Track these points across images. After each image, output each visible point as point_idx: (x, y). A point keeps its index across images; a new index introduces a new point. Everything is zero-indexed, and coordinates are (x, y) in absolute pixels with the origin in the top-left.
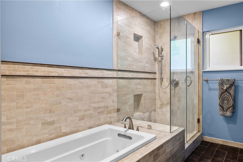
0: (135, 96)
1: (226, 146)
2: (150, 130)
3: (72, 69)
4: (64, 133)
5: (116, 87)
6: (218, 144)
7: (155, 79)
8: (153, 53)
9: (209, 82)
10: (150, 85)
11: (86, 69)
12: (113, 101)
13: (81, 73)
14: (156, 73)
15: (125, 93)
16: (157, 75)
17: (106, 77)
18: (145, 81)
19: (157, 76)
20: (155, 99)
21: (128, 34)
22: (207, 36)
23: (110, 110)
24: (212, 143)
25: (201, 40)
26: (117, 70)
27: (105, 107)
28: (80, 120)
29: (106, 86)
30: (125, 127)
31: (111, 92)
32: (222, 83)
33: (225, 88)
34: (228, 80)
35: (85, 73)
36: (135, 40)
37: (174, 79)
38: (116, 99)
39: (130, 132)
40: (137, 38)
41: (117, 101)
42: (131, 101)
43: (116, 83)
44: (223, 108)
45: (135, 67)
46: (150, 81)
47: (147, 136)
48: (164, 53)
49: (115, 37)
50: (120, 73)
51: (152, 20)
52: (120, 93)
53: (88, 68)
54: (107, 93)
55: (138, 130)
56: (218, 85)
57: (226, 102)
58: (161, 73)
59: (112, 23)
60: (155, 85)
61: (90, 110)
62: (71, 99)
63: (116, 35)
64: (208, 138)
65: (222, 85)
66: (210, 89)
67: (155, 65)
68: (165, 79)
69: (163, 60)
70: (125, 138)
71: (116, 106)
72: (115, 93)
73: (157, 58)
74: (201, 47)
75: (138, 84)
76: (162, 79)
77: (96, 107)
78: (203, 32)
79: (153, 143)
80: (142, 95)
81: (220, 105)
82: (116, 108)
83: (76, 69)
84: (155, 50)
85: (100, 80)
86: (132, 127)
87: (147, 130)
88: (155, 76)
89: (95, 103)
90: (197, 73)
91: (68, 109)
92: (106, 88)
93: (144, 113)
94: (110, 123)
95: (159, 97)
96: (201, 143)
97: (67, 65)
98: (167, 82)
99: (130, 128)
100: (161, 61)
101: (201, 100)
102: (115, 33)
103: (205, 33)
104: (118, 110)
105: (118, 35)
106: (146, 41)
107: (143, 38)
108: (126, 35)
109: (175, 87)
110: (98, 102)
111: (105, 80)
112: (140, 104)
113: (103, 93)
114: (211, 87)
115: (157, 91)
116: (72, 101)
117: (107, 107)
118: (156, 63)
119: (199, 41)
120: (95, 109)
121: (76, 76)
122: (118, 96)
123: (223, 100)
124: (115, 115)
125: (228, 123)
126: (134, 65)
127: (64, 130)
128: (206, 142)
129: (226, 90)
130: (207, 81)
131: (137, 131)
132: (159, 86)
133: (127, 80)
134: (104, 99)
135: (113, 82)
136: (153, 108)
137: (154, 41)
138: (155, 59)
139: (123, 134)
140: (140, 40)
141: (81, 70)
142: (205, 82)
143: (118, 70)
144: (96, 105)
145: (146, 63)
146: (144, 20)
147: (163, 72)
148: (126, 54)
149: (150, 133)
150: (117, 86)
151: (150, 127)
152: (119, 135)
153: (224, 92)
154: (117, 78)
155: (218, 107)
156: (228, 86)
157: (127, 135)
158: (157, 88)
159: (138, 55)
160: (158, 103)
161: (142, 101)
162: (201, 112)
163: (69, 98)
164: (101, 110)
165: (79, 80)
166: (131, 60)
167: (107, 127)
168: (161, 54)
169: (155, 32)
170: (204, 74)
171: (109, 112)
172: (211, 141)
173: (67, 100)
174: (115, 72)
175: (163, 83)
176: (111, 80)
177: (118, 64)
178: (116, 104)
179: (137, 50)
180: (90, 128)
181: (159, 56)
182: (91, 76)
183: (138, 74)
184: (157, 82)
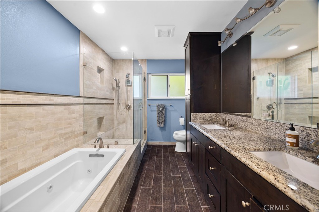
0: (98, 118)
1: (161, 145)
2: (117, 145)
3: (33, 95)
4: (21, 170)
5: (83, 113)
6: (157, 145)
7: (113, 104)
8: (112, 84)
9: (151, 106)
10: (109, 109)
11: (51, 96)
12: (79, 125)
13: (45, 100)
14: (114, 99)
15: (91, 117)
16: (115, 100)
17: (72, 104)
18: (106, 106)
19: (115, 102)
20: (113, 120)
21: (92, 66)
22: (150, 76)
23: (77, 134)
24: (153, 145)
25: (146, 78)
26: (83, 97)
27: (72, 132)
28: (43, 150)
29: (73, 113)
30: (95, 147)
31: (78, 117)
32: (159, 107)
33: (160, 110)
34: (162, 105)
35: (50, 100)
36: (98, 72)
37: (128, 104)
38: (83, 123)
39: (102, 151)
40: (100, 70)
41: (83, 125)
42: (96, 124)
43: (83, 109)
44: (159, 122)
45: (98, 94)
46: (109, 105)
47: (118, 151)
48: (120, 84)
49: (81, 67)
50: (86, 99)
51: (111, 58)
52: (86, 117)
53: (54, 95)
54: (74, 118)
55: (108, 147)
56: (156, 108)
57: (161, 118)
58: (118, 100)
59: (78, 53)
60: (113, 108)
61: (55, 137)
62: (32, 129)
63: (83, 65)
64: (151, 143)
65: (159, 108)
66: (152, 111)
67: (113, 93)
68: (122, 104)
69: (119, 90)
70: (97, 157)
71: (82, 129)
72: (81, 118)
73: (114, 88)
74: (146, 83)
75: (101, 109)
76: (119, 104)
77: (62, 133)
78: (147, 73)
79: (125, 156)
80: (104, 117)
81: (157, 120)
82: (82, 131)
83: (38, 95)
84: (113, 82)
85: (67, 106)
86: (102, 146)
87: (115, 145)
88: (113, 102)
89: (61, 129)
90: (143, 100)
91: (27, 141)
92: (73, 114)
93: (106, 132)
94: (77, 146)
95: (117, 117)
96: (147, 147)
97: (27, 91)
98: (123, 106)
99: (100, 147)
100: (118, 91)
101: (146, 118)
102: (81, 63)
103: (148, 74)
104: (85, 133)
105: (85, 65)
106: (107, 73)
107: (105, 71)
108: (91, 66)
109: (128, 110)
110: (65, 128)
111: (72, 107)
112: (102, 125)
113: (70, 119)
114: (152, 109)
115: (115, 114)
116: (33, 131)
117: (74, 132)
118: (114, 91)
119: (145, 79)
120: (61, 135)
121: (38, 103)
122: (84, 120)
123: (159, 117)
124: (82, 138)
125: (161, 131)
126: (98, 93)
127: (21, 167)
128: (150, 145)
129: (161, 111)
130: (150, 105)
131: (108, 149)
132: (116, 109)
133: (92, 106)
134: (71, 124)
135: (79, 108)
136: (112, 127)
137: (113, 74)
138: (113, 89)
139: (95, 153)
140: (102, 72)
141: (45, 97)
142: (148, 106)
143: (85, 97)
144: (63, 132)
145: (107, 91)
146: (105, 56)
147: (120, 99)
148: (92, 83)
149: (118, 148)
150: (83, 111)
151: (116, 143)
152: (90, 156)
153: (160, 112)
154: (83, 104)
155: (156, 122)
156: (162, 108)
157: (99, 154)
158: (115, 112)
159: (100, 84)
160: (116, 122)
161: (104, 122)
162: (146, 126)
163: (28, 129)
164: (68, 136)
165: (42, 107)
166: (95, 88)
167: (75, 151)
168: (118, 85)
169: (113, 67)
170: (148, 101)
171: (76, 136)
172: (152, 144)
173: (27, 130)
174: (82, 99)
175: (119, 107)
176: (78, 106)
177: (84, 91)
178: (82, 128)
179: (99, 80)
180: (56, 156)
181: (117, 87)
182: (57, 103)
183: (101, 100)
184: (115, 106)
